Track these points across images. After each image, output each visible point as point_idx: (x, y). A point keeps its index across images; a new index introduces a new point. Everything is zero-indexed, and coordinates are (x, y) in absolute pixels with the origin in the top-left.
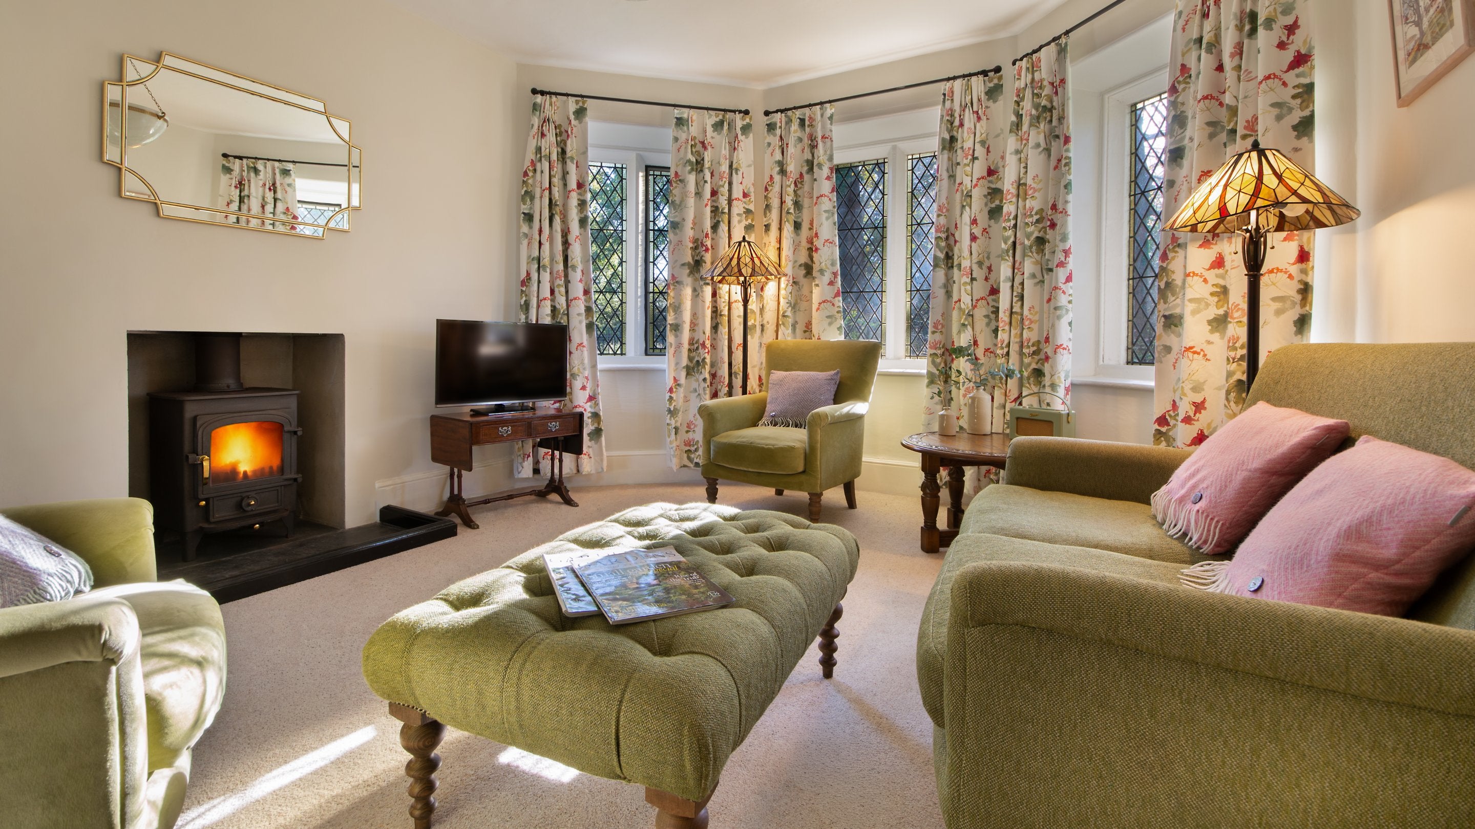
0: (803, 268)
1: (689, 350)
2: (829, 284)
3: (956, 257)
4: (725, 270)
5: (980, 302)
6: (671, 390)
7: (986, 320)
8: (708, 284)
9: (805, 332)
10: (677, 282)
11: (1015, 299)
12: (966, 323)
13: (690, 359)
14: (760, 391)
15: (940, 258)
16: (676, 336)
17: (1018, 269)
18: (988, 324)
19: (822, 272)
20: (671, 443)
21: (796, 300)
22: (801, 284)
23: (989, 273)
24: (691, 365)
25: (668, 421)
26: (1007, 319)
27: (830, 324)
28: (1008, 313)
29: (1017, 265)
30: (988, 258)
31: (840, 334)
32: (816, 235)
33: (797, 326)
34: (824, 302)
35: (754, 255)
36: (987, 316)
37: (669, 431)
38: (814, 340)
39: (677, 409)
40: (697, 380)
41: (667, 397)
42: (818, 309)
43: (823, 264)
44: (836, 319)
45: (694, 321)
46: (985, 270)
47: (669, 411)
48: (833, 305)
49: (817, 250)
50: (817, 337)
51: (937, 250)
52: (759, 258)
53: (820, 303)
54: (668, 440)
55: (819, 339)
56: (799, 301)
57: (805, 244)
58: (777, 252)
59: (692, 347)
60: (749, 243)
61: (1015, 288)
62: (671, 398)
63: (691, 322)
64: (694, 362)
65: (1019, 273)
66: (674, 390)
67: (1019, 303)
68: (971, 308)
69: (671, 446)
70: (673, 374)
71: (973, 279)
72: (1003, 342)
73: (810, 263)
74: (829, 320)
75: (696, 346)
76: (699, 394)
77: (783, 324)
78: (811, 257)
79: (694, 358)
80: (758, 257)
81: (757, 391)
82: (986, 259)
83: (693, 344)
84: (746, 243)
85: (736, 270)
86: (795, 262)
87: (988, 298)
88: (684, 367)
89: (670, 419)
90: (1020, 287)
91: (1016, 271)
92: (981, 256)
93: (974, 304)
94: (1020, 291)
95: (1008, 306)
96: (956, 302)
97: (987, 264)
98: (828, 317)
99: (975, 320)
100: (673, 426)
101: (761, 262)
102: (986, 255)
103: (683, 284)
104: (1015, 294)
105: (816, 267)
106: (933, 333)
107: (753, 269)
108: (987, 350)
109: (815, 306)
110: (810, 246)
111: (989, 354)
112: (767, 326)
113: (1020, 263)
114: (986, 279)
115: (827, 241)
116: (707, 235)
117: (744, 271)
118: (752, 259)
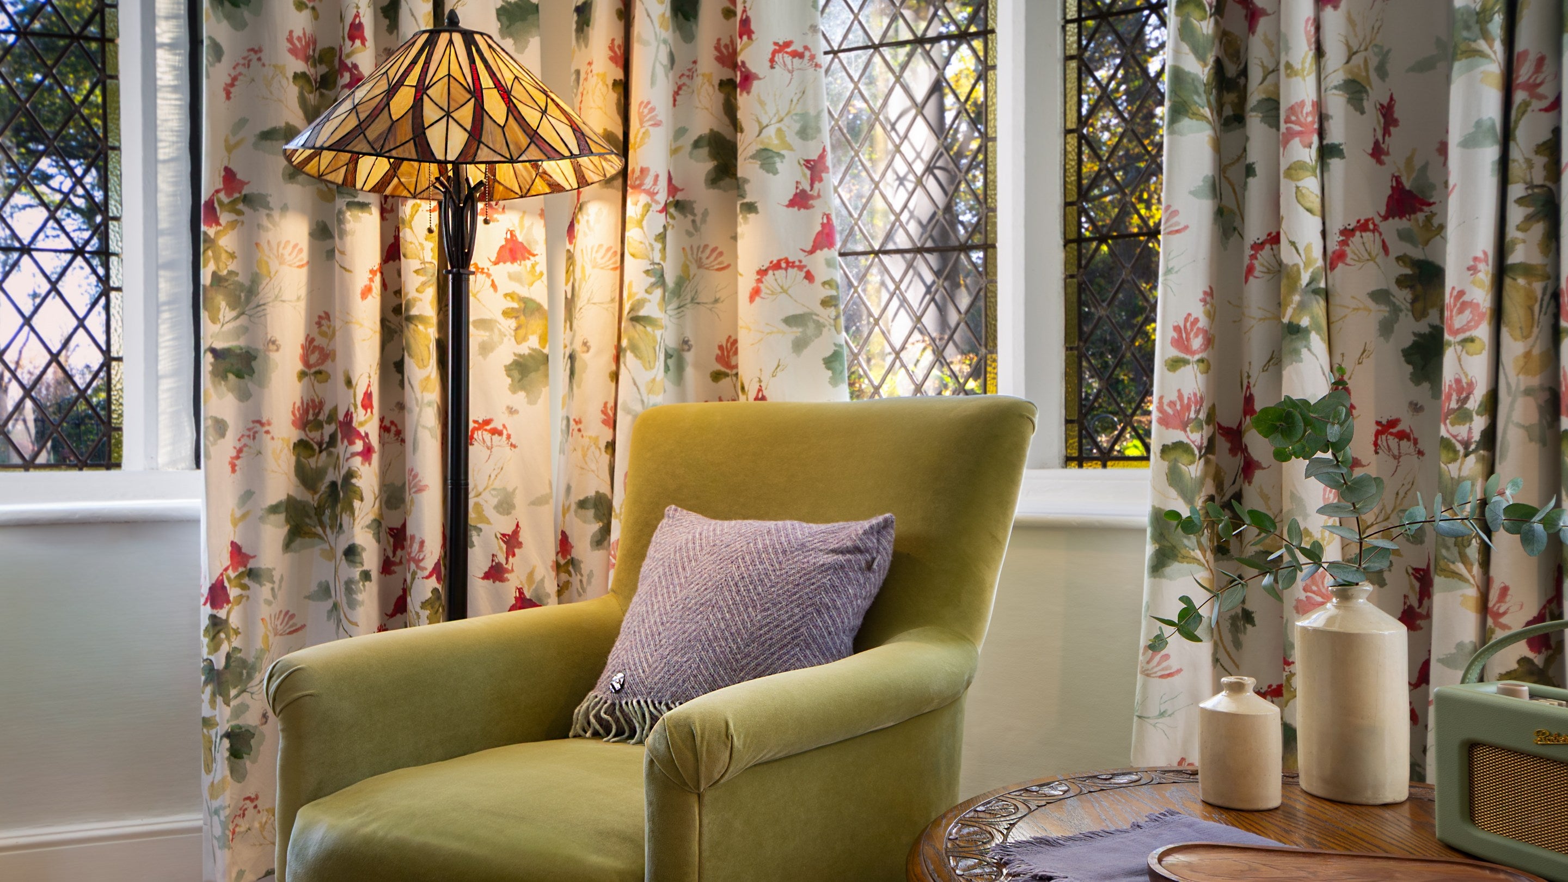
0: (704, 151)
1: (302, 447)
2: (792, 203)
3: (1255, 74)
4: (360, 129)
5: (1357, 239)
6: (217, 595)
7: (1380, 312)
8: (363, 206)
9: (717, 376)
10: (246, 199)
11: (1516, 214)
12: (1305, 322)
13: (306, 476)
14: (562, 591)
15: (1195, 78)
16: (244, 396)
17: (1532, 88)
18: (1386, 328)
19: (766, 158)
20: (215, 791)
21: (685, 268)
22: (699, 209)
23: (1386, 132)
24: (311, 499)
25: (206, 711)
26: (1482, 296)
27: (799, 345)
28: (1485, 273)
29: (1524, 73)
30: (1382, 71)
31: (834, 381)
32: (746, 28)
33: (689, 357)
34: (776, 266)
35: (486, 81)
36: (1380, 296)
37: (209, 747)
38: (747, 400)
39: (244, 663)
40: (330, 555)
41: (205, 622)
42: (756, 292)
43: (771, 132)
44: (819, 326)
45: (319, 341)
46: (1372, 118)
47: (212, 674)
48: (809, 277)
49: (748, 78)
50: (752, 393)
51: (1185, 48)
52: (506, 94)
53: (762, 273)
54: (206, 780)
55: (761, 398)
56: (693, 269)
57: (708, 66)
58: (613, 97)
59: (316, 435)
60: (469, 37)
61: (1517, 167)
62: (217, 624)
63: (310, 347)
64: (323, 487)
65: (1537, 104)
66: (233, 592)
67: (1538, 229)
68: (1320, 263)
69: (216, 804)
70: (229, 534)
71: (1326, 152)
72: (1465, 391)
73: (726, 131)
74: (797, 331)
75: (329, 429)
76: (335, 606)
77: (634, 348)
78: (730, 110)
79: (320, 473)
80: (498, 85)
81: (551, 587)
82: (1373, 76)
83: (319, 425)
84: (457, 38)
85: (405, 131)
86: (680, 132)
87: (1383, 226)
88: (274, 509)
89: (213, 703)
90: (1540, 161)
91: (1520, 96)
92: (1358, 60)
93: (1333, 246)
94: (1539, 176)
95: (1485, 241)
96: (1258, 247)
97: (1377, 94)
98: (791, 321)
99: (1337, 313)
100: (224, 727)
101: (512, 109)
102: (1374, 62)
103: (267, 206)
104: (1516, 190)
105: (746, 144)
106: (1175, 364)
107: (476, 134)
108: (1386, 428)
109: (746, 283)
110: (726, 74)
111: (1393, 442)
112: (584, 358)
113: (1540, 62)
114: (1377, 153)
115: (782, 47)
116: (356, 31)
117: (435, 136)
118: (476, 93)
